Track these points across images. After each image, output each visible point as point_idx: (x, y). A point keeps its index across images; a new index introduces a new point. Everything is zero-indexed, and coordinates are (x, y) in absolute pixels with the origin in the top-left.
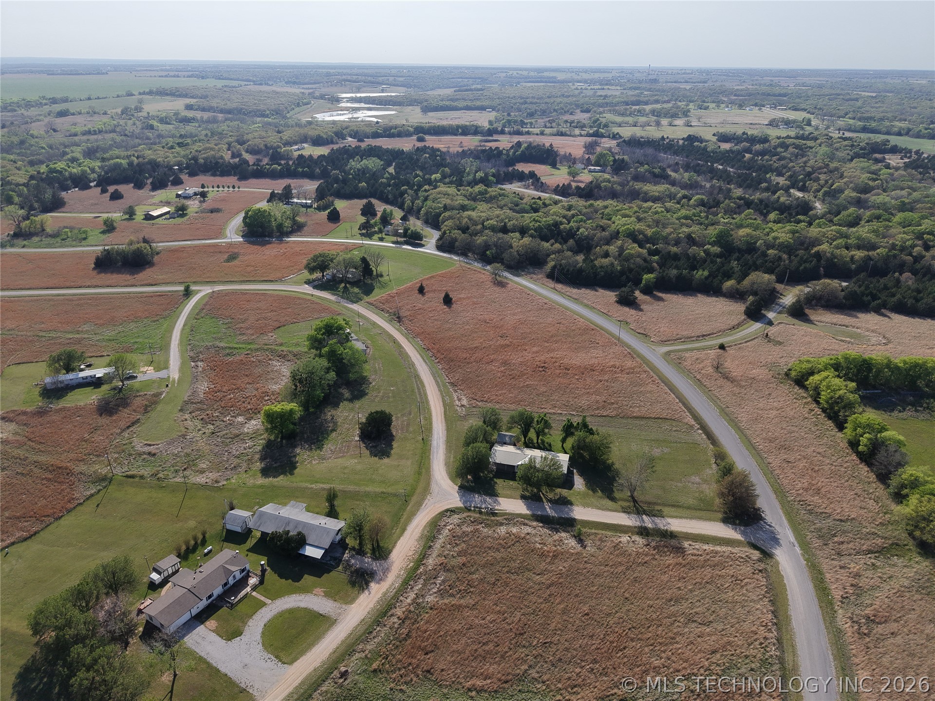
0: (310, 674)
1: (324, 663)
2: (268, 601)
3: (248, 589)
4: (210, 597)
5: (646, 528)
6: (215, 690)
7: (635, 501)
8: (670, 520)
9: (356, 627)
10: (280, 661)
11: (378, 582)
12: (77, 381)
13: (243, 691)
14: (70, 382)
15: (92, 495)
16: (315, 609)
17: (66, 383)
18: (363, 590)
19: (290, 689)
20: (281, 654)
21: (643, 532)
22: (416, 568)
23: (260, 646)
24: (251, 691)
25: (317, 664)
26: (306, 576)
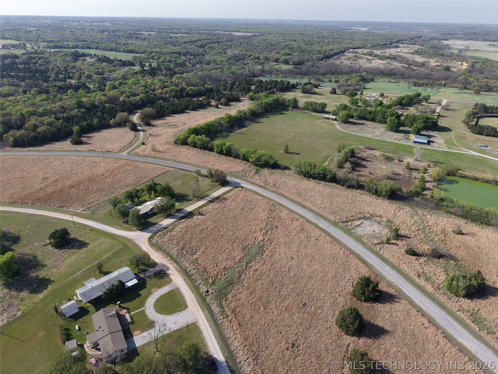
1: (196, 297)
2: (144, 308)
3: (127, 315)
5: (210, 201)
6: (179, 337)
7: (196, 197)
8: (212, 195)
10: (182, 310)
11: (168, 270)
13: (188, 326)
18: (168, 276)
20: (179, 310)
21: (211, 201)
23: (168, 316)
24: (190, 323)
25: (194, 299)
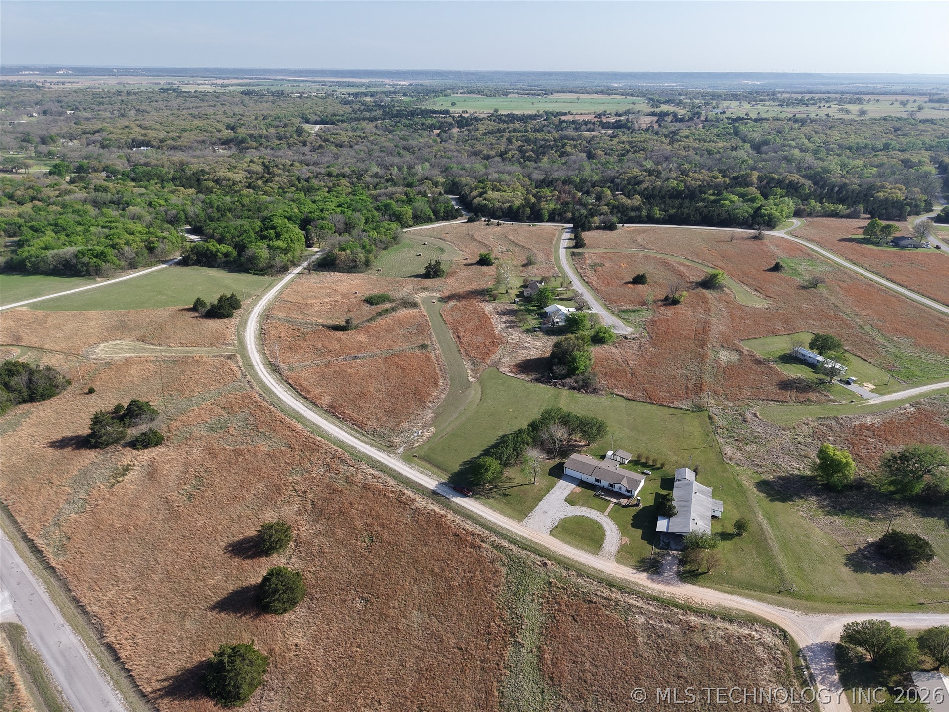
0: (544, 546)
2: (607, 514)
3: (614, 500)
4: (598, 481)
9: (592, 568)
10: (553, 529)
11: (648, 579)
12: (813, 361)
14: (808, 359)
15: (681, 409)
16: (606, 541)
17: (805, 358)
18: (637, 569)
19: (529, 538)
20: (559, 529)
22: (677, 606)
23: (563, 517)
24: (527, 519)
26: (641, 531)
